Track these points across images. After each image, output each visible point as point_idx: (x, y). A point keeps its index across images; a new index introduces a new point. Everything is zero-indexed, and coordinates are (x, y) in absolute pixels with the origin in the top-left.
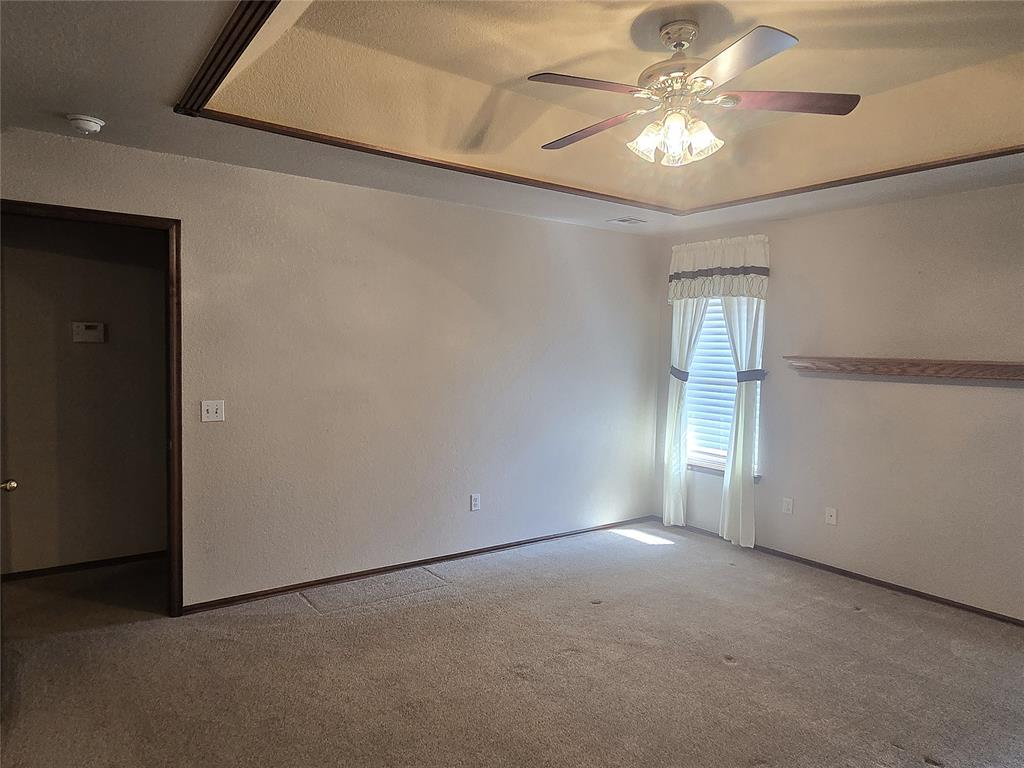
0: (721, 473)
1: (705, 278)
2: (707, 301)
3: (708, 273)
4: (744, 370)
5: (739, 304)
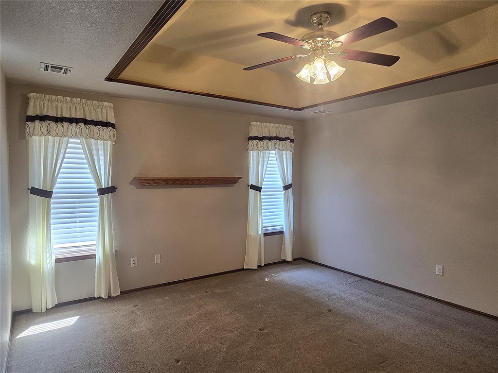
0: (93, 257)
1: (69, 123)
2: (69, 140)
3: (71, 121)
4: (103, 187)
5: (97, 145)
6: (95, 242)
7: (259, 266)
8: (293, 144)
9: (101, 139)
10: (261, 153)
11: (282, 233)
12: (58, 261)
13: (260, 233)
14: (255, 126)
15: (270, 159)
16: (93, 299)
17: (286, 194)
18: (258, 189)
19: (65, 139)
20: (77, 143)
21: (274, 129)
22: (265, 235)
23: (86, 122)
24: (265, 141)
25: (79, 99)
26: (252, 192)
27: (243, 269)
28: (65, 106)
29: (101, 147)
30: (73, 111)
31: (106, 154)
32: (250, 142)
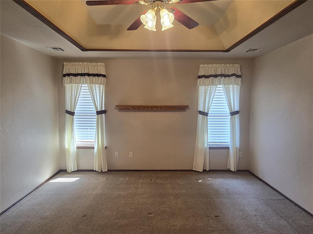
1: (81, 77)
2: (82, 85)
3: (82, 75)
4: (99, 110)
5: (95, 87)
6: (94, 141)
7: (204, 170)
8: (240, 79)
9: (97, 84)
10: (208, 88)
11: (228, 148)
12: (78, 148)
13: (206, 146)
14: (202, 67)
15: (216, 91)
16: (93, 171)
17: (232, 119)
18: (205, 114)
19: (80, 85)
20: (86, 87)
21: (220, 68)
22: (210, 148)
23: (89, 75)
24: (211, 78)
25: (86, 63)
26: (200, 116)
27: (192, 171)
28: (79, 67)
29: (97, 88)
30: (83, 69)
31: (100, 92)
32: (199, 80)
